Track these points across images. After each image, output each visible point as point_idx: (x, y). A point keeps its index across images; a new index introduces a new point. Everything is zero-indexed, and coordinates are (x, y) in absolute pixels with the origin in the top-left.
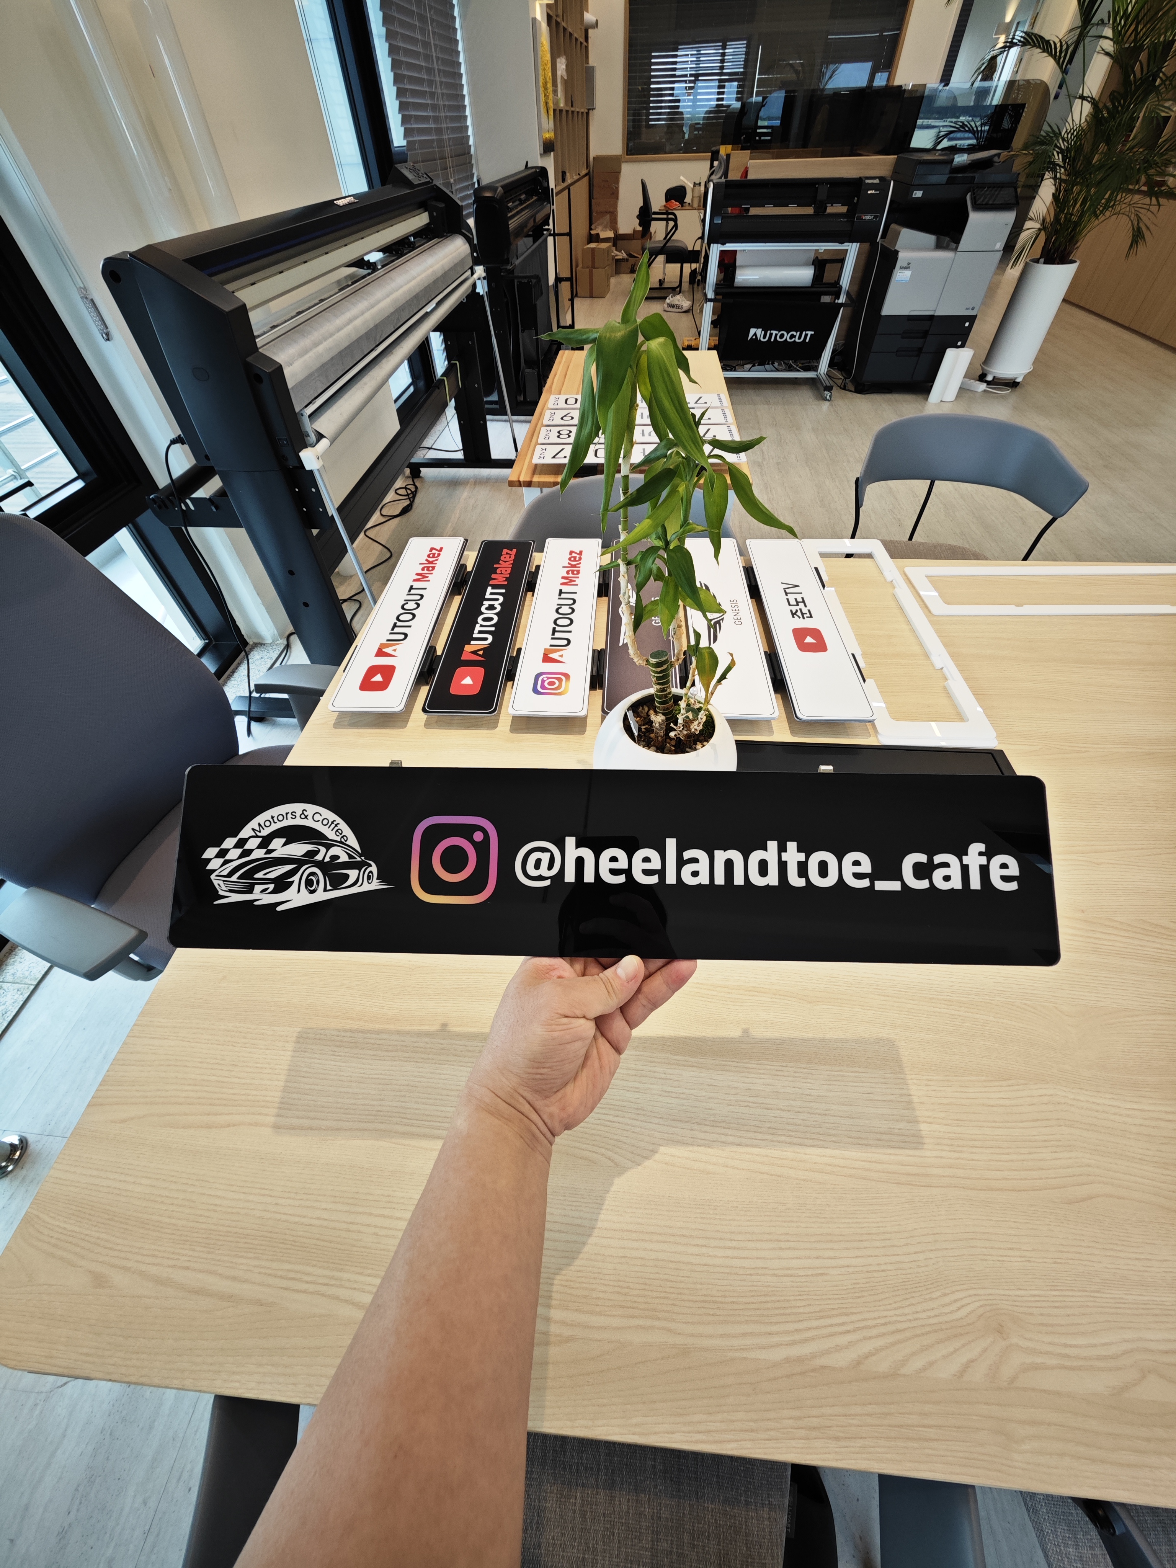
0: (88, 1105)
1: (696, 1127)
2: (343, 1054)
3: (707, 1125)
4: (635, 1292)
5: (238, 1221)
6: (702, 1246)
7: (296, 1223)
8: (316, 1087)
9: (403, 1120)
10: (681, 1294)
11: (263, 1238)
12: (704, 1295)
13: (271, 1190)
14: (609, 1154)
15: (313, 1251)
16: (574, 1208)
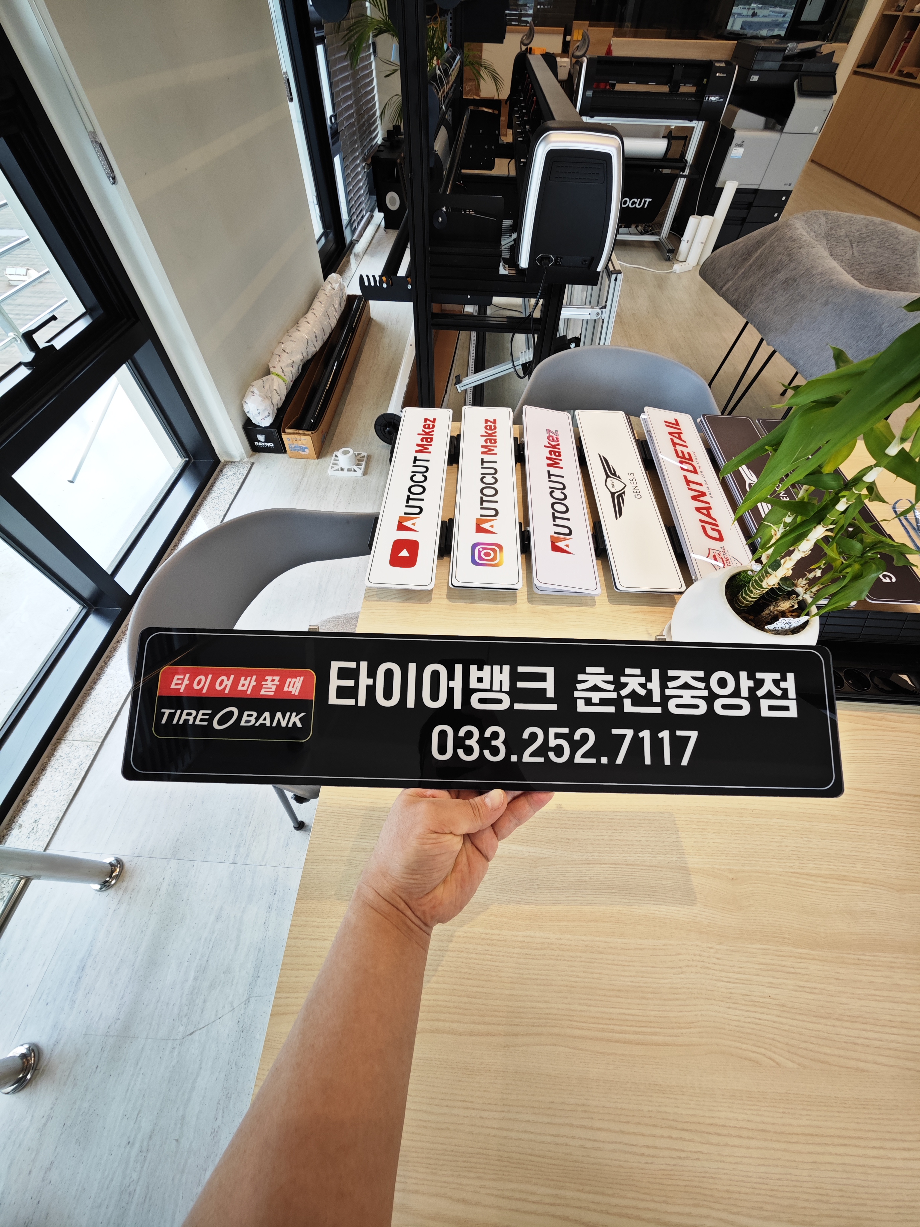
0: (271, 1015)
1: (837, 1023)
2: (497, 953)
3: (847, 1021)
4: (834, 1200)
5: (450, 1137)
6: (879, 1148)
7: (505, 1137)
8: (482, 990)
9: (574, 1023)
10: (876, 1200)
11: (478, 1156)
12: (898, 1201)
13: (472, 1102)
14: (769, 1053)
15: (529, 1167)
16: (754, 1112)
